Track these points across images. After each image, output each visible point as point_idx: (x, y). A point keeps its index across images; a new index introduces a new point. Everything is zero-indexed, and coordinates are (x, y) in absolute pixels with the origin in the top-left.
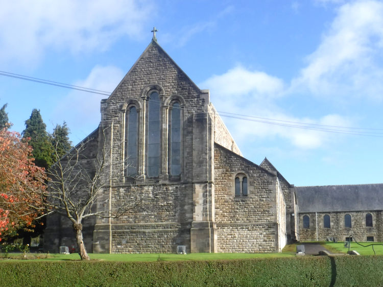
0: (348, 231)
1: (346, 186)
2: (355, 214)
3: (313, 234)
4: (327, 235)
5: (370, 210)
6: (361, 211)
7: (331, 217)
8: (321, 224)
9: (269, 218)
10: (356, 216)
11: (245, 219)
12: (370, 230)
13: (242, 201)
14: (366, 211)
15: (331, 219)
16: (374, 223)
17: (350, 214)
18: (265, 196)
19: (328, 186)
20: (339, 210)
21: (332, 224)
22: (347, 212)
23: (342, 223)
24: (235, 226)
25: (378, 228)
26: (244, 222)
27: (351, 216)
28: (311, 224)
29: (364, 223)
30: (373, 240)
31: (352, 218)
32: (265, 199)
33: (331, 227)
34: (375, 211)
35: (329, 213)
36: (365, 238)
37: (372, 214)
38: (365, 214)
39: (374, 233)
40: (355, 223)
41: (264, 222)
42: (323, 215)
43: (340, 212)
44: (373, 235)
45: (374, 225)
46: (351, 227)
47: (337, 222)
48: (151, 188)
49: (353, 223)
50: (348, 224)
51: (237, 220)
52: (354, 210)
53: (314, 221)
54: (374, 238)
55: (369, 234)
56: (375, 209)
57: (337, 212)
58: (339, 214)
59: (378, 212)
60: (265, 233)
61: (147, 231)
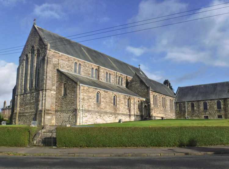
0: (206, 112)
1: (210, 84)
2: (209, 101)
3: (184, 114)
4: (193, 115)
5: (220, 98)
6: (213, 100)
7: (195, 104)
8: (189, 108)
9: (74, 107)
10: (210, 103)
11: (65, 107)
12: (219, 111)
13: (65, 98)
14: (217, 99)
15: (195, 105)
16: (222, 106)
17: (207, 102)
18: (73, 95)
19: (199, 85)
20: (199, 100)
21: (195, 108)
22: (205, 100)
23: (202, 107)
24: (62, 111)
25: (225, 109)
26: (65, 109)
27: (207, 103)
28: (183, 109)
29: (216, 106)
30: (222, 118)
31: (208, 104)
32: (73, 96)
33: (195, 110)
34: (223, 99)
35: (194, 101)
36: (217, 116)
37: (220, 101)
38: (216, 101)
39: (222, 113)
40: (210, 107)
41: (72, 109)
42: (190, 103)
43: (200, 101)
44: (222, 115)
45: (222, 108)
46: (207, 110)
47: (199, 107)
48: (29, 94)
49: (208, 107)
50: (205, 108)
51: (63, 108)
52: (209, 99)
53: (185, 107)
54: (223, 116)
55: (219, 114)
56: (223, 98)
57: (198, 101)
58: (199, 102)
59: (225, 100)
60: (72, 115)
61: (27, 114)
